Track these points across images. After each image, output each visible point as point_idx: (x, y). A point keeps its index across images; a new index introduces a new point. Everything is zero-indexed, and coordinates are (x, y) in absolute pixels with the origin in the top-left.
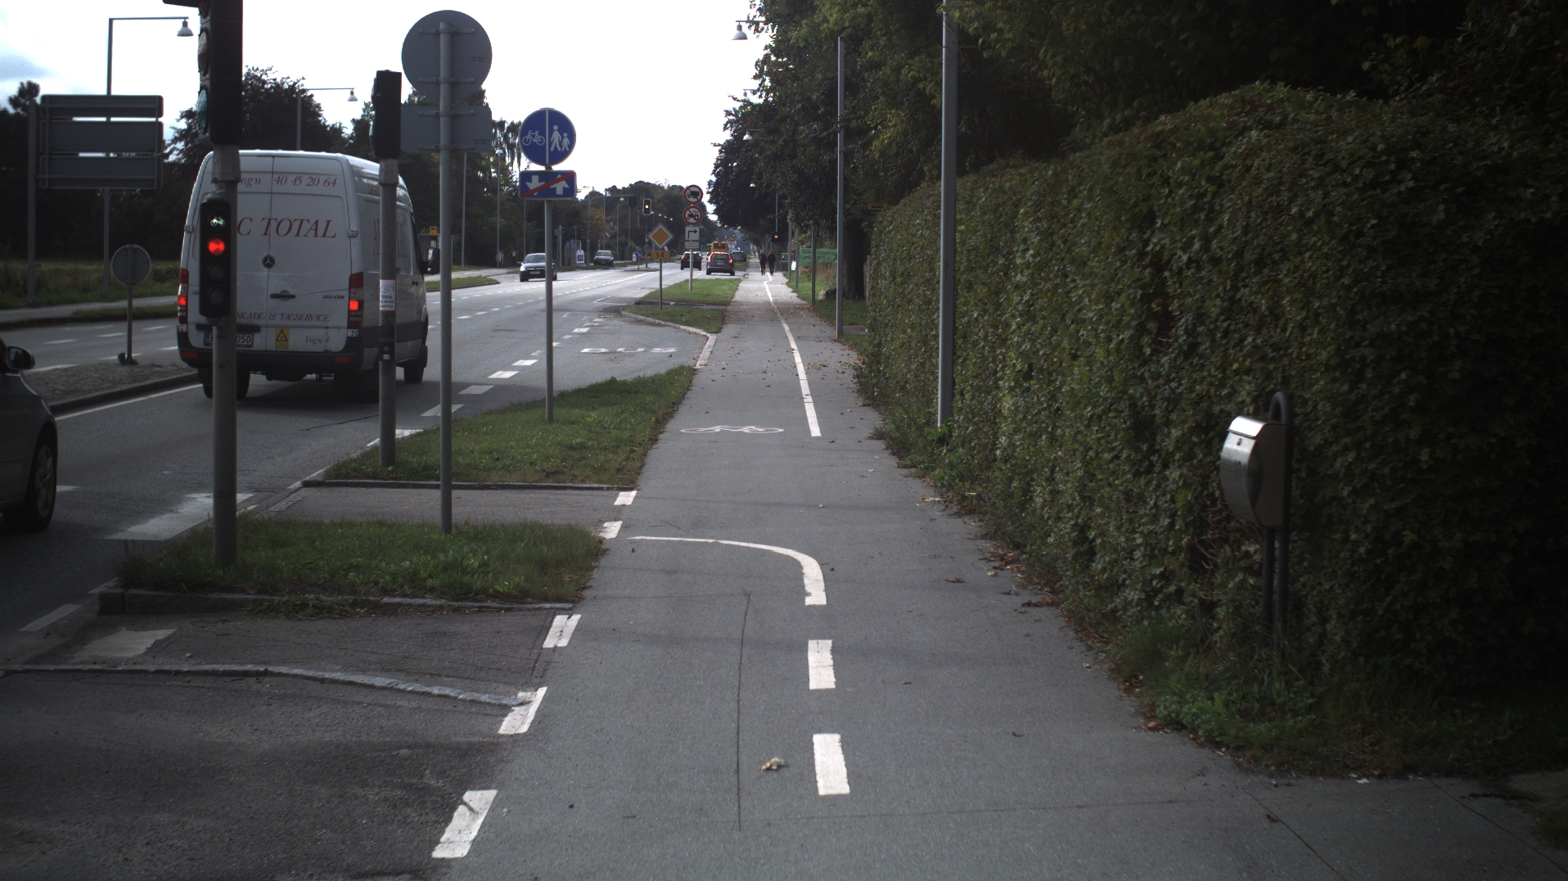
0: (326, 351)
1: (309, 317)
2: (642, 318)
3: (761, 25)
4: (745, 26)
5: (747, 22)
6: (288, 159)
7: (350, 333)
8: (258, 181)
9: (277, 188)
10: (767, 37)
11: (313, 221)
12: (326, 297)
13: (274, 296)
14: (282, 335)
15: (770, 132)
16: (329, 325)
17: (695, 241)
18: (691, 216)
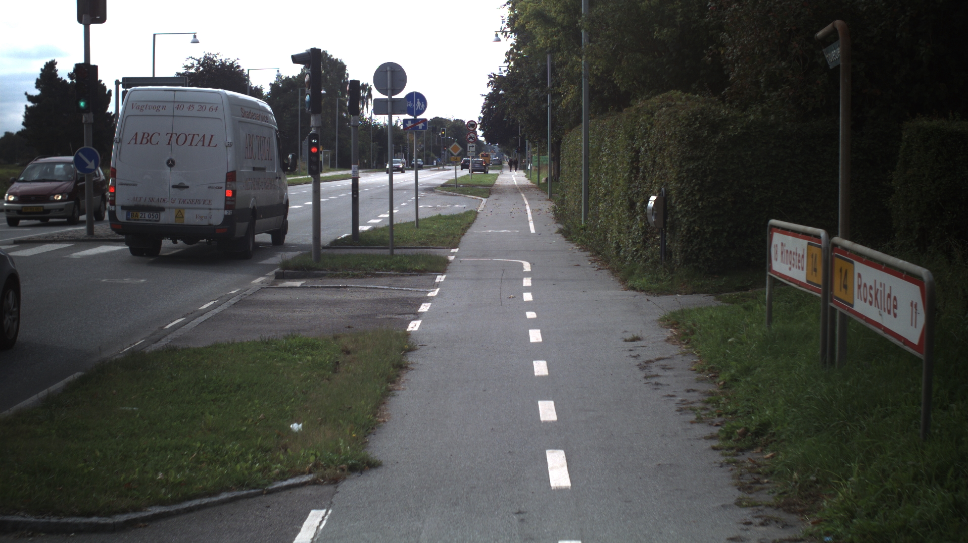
0: (210, 225)
1: (199, 201)
2: (447, 192)
3: (508, 34)
4: (499, 34)
5: (501, 31)
6: (184, 92)
7: (226, 212)
8: (164, 107)
9: (177, 113)
10: (512, 39)
11: (201, 136)
12: (210, 187)
13: (174, 187)
14: (180, 214)
15: (514, 92)
16: (212, 207)
17: (473, 152)
18: (471, 138)
